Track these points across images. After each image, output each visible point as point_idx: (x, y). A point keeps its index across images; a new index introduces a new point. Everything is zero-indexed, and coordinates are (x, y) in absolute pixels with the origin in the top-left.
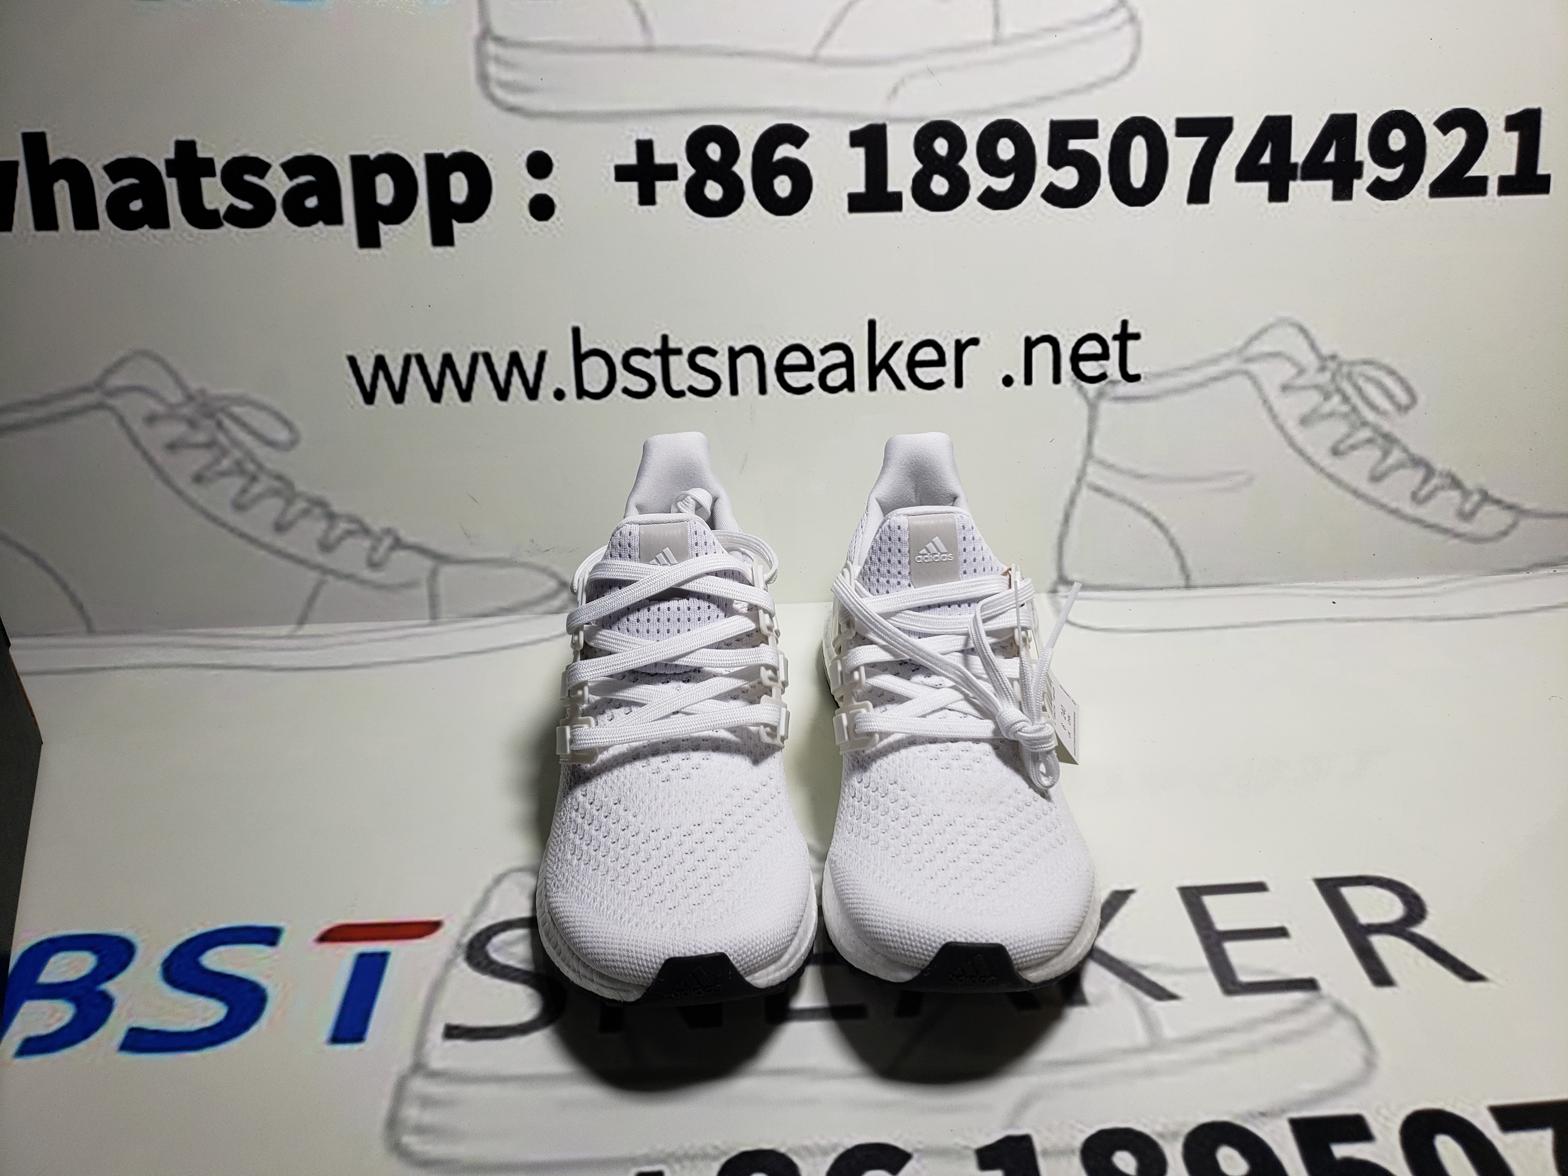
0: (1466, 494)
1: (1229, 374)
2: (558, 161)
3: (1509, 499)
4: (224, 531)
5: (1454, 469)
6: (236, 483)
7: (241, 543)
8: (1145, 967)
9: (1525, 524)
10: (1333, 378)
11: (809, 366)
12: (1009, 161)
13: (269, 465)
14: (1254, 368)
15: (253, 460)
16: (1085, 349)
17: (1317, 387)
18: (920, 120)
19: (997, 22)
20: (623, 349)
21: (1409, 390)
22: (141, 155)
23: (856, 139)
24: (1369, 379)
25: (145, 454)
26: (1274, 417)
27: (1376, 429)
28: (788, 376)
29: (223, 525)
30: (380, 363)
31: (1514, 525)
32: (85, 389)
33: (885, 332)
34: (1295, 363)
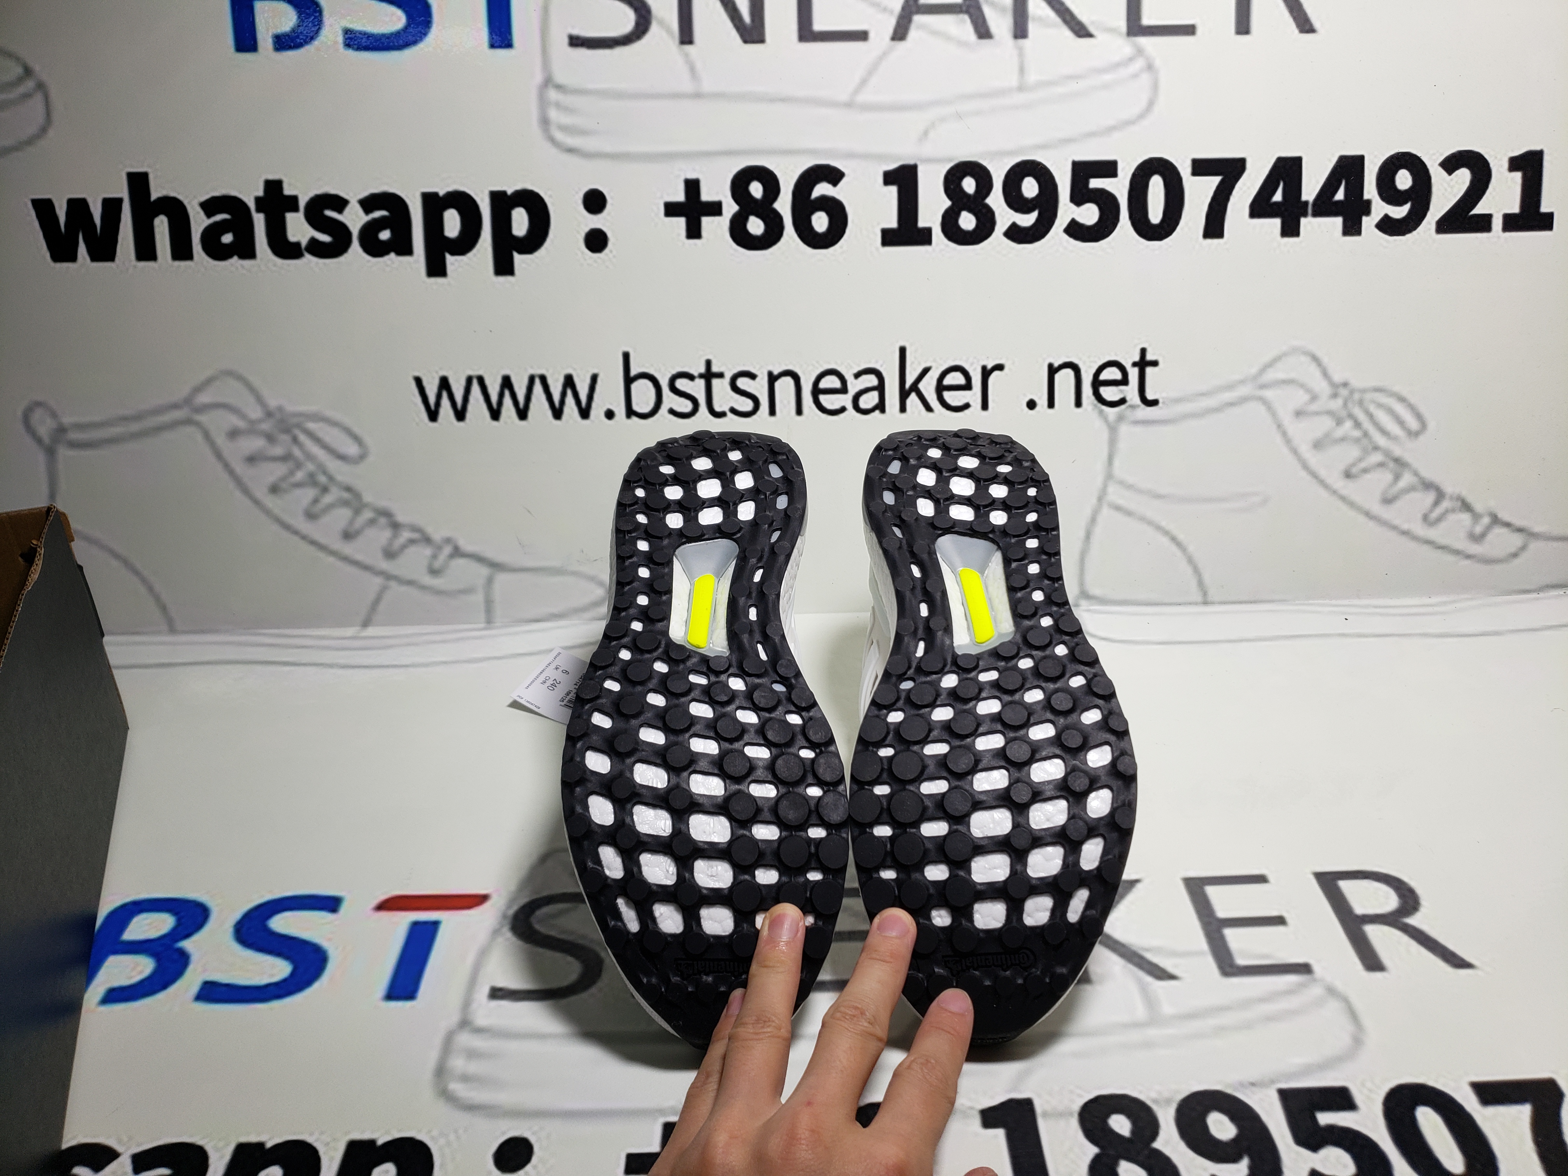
0: (1476, 517)
1: (1243, 400)
2: (612, 198)
3: (1518, 522)
4: (296, 538)
5: (1464, 493)
6: (309, 494)
7: (312, 549)
8: (1147, 950)
9: (1535, 546)
10: (1345, 404)
11: (844, 390)
12: (1033, 199)
13: (339, 478)
14: (1268, 394)
15: (325, 473)
16: (1105, 375)
17: (1330, 413)
18: (950, 160)
19: (1022, 70)
20: (670, 372)
21: (1419, 417)
22: (234, 193)
23: (889, 178)
24: (1380, 406)
25: (227, 466)
26: (1288, 441)
27: (1387, 453)
28: (823, 398)
29: (296, 532)
30: (444, 384)
31: (1523, 548)
32: (175, 406)
33: (915, 358)
34: (1308, 390)
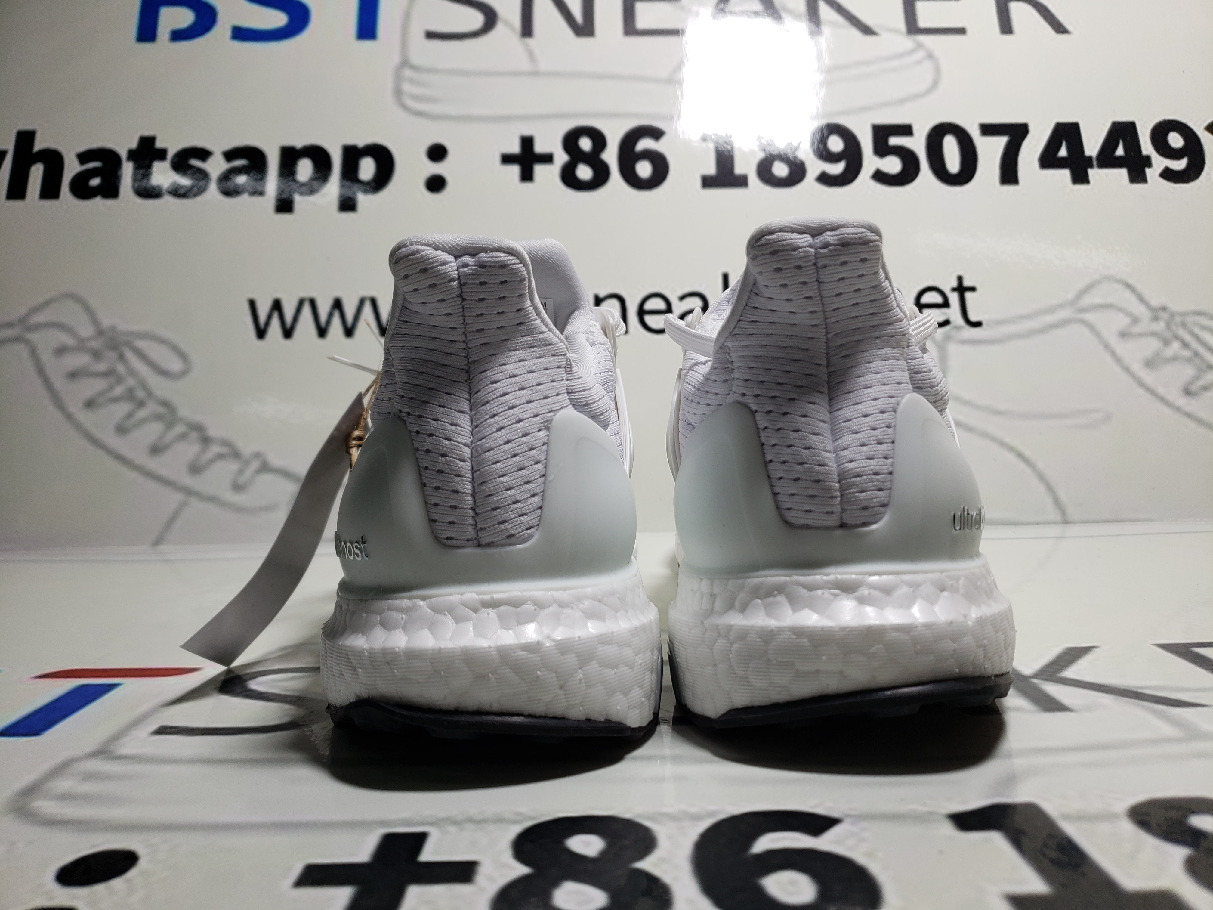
1: (1064, 323)
2: (452, 150)
6: (124, 408)
10: (1168, 327)
11: (668, 310)
12: (839, 152)
13: (158, 393)
14: (1090, 317)
15: (144, 388)
16: (927, 299)
17: (1154, 334)
22: (109, 146)
25: (47, 381)
28: (648, 319)
29: (103, 447)
30: (277, 306)
32: (10, 324)
34: (1128, 314)
